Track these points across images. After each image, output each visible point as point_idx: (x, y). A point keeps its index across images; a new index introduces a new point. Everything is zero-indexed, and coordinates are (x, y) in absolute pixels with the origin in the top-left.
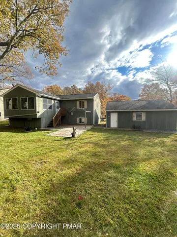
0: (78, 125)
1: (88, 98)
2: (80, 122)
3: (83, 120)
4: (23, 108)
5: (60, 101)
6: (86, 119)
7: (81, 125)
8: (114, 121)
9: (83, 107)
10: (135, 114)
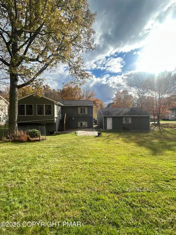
0: (79, 128)
2: (81, 126)
3: (84, 123)
4: (39, 114)
6: (87, 123)
7: (82, 128)
8: (109, 124)
9: (84, 113)
10: (124, 119)
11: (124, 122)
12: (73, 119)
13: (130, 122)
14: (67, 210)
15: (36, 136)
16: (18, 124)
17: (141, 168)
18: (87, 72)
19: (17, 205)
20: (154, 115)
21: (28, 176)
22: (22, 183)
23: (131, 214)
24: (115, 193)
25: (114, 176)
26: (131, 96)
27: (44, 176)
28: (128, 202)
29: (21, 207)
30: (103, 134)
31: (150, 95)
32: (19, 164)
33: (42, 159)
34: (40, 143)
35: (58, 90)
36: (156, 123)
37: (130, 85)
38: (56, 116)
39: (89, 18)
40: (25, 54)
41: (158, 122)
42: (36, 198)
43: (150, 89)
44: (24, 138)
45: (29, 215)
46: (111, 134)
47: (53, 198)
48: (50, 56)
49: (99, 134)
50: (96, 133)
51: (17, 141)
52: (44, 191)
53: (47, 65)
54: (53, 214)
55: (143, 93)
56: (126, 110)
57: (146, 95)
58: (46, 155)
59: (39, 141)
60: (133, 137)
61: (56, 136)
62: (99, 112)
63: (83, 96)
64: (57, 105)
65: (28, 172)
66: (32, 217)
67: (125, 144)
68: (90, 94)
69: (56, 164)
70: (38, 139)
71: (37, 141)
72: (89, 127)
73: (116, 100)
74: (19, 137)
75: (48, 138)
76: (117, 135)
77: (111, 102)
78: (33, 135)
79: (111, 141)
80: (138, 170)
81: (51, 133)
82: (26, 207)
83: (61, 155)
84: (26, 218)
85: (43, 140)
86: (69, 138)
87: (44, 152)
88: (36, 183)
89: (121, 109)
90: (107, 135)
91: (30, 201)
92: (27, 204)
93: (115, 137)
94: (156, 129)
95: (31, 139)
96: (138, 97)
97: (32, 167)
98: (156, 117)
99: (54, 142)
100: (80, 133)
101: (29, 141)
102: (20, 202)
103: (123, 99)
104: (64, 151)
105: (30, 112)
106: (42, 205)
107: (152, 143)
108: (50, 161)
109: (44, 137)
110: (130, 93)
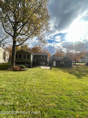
0: (41, 65)
1: (46, 55)
2: (42, 64)
4: (24, 58)
5: (34, 55)
6: (44, 63)
7: (42, 65)
8: (54, 64)
9: (43, 58)
10: (61, 62)
11: (61, 63)
12: (39, 61)
13: (64, 63)
14: (49, 103)
15: (24, 68)
16: (15, 62)
17: (75, 84)
18: (46, 41)
19: (26, 100)
20: (74, 60)
21: (26, 87)
22: (24, 90)
23: (78, 106)
24: (68, 95)
25: (64, 87)
26: (63, 52)
27: (33, 87)
28: (75, 100)
29: (28, 101)
30: (53, 68)
31: (72, 52)
32: (20, 81)
33: (29, 79)
34: (25, 72)
35: (31, 48)
36: (74, 64)
37: (64, 47)
38: (31, 59)
39: (48, 17)
40: (20, 32)
41: (75, 63)
42: (33, 97)
43: (72, 49)
44: (18, 69)
45: (33, 105)
46: (56, 68)
47: (41, 97)
48: (30, 33)
49: (51, 68)
50: (49, 68)
51: (15, 70)
52: (35, 94)
53: (29, 37)
54: (44, 105)
55: (69, 51)
56: (62, 58)
57: (70, 51)
58: (30, 77)
59: (25, 70)
60: (66, 70)
61: (32, 69)
62: (50, 58)
63: (42, 51)
64: (32, 54)
65: (25, 85)
66: (35, 106)
67: (64, 73)
68: (45, 50)
69: (36, 81)
70: (24, 69)
71: (24, 70)
72: (46, 65)
73: (56, 53)
74: (16, 68)
75: (29, 69)
76: (59, 69)
77: (54, 54)
78: (22, 68)
79: (57, 71)
80: (74, 85)
81: (29, 67)
82: (30, 101)
83: (37, 77)
84: (32, 106)
85: (26, 70)
86: (38, 69)
87: (29, 76)
88: (31, 90)
89: (59, 57)
90: (54, 69)
91: (31, 98)
92: (30, 100)
93: (58, 70)
94: (75, 67)
95: (21, 69)
96: (66, 52)
97: (26, 83)
98: (74, 61)
99: (32, 71)
100: (42, 67)
101: (20, 70)
102: (27, 99)
103: (60, 53)
104: (38, 76)
105: (20, 57)
106: (37, 100)
107: (75, 73)
108: (33, 80)
109: (27, 69)
110: (62, 50)
